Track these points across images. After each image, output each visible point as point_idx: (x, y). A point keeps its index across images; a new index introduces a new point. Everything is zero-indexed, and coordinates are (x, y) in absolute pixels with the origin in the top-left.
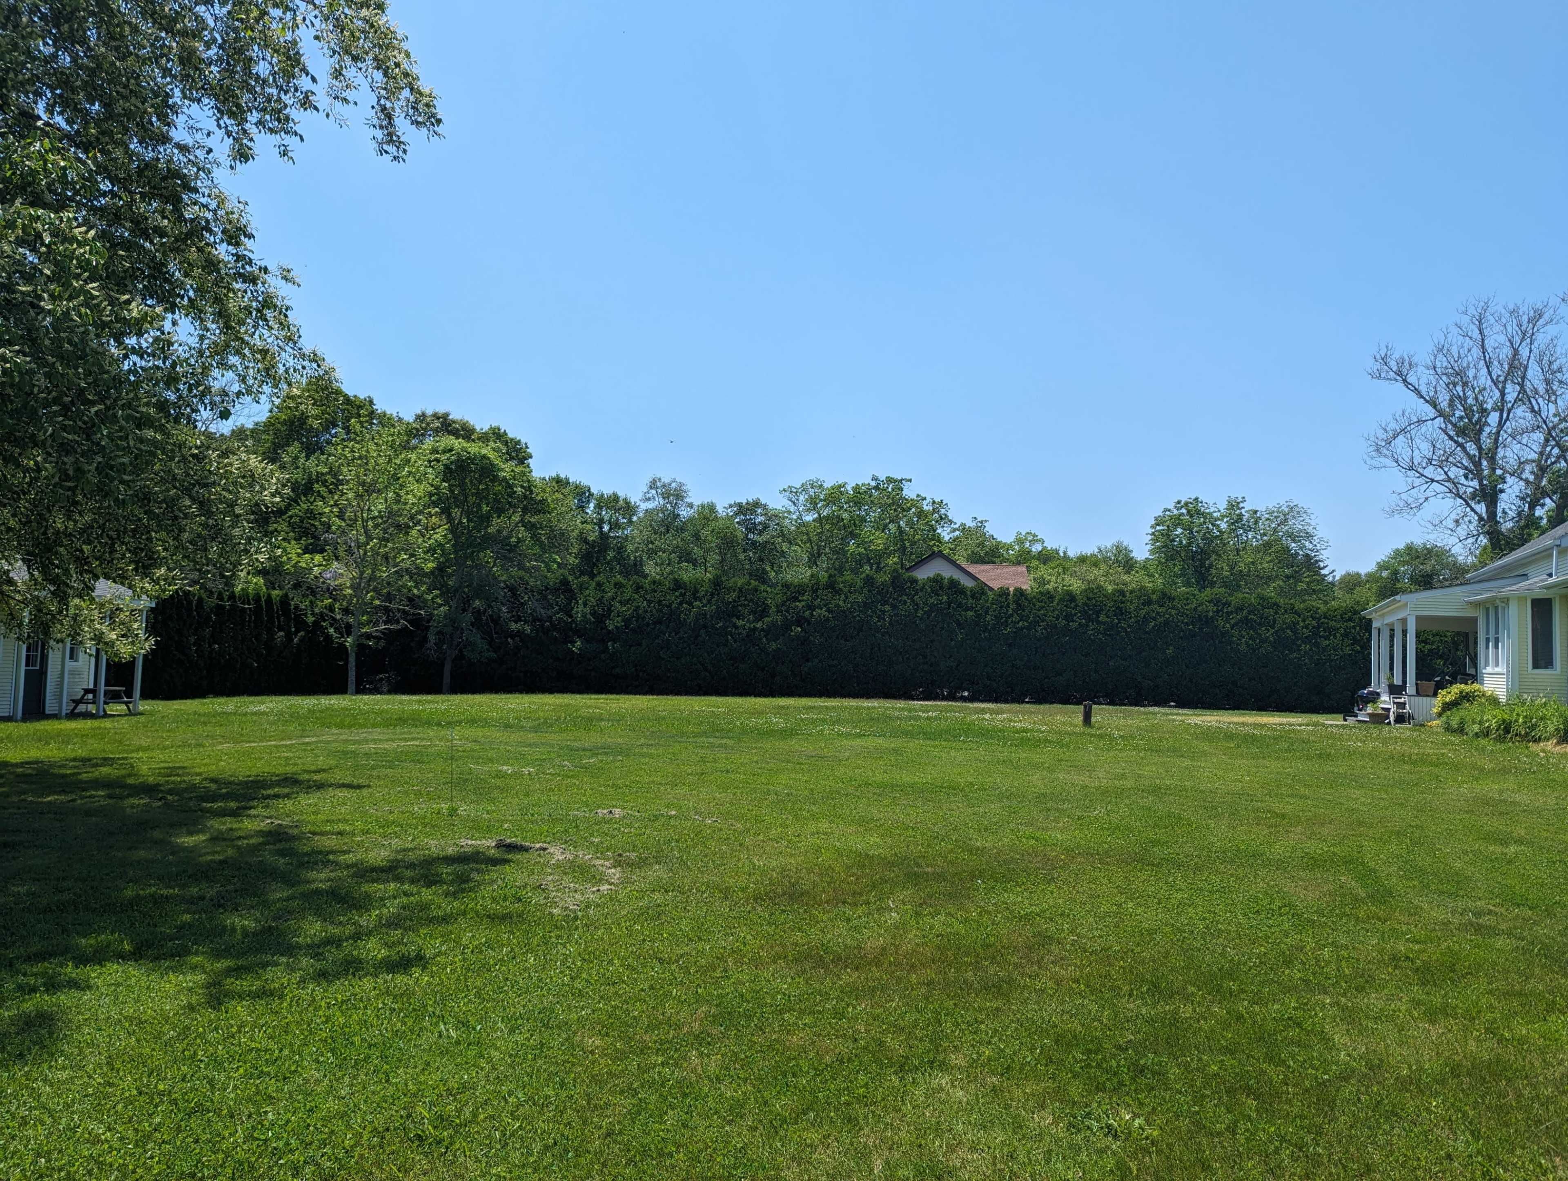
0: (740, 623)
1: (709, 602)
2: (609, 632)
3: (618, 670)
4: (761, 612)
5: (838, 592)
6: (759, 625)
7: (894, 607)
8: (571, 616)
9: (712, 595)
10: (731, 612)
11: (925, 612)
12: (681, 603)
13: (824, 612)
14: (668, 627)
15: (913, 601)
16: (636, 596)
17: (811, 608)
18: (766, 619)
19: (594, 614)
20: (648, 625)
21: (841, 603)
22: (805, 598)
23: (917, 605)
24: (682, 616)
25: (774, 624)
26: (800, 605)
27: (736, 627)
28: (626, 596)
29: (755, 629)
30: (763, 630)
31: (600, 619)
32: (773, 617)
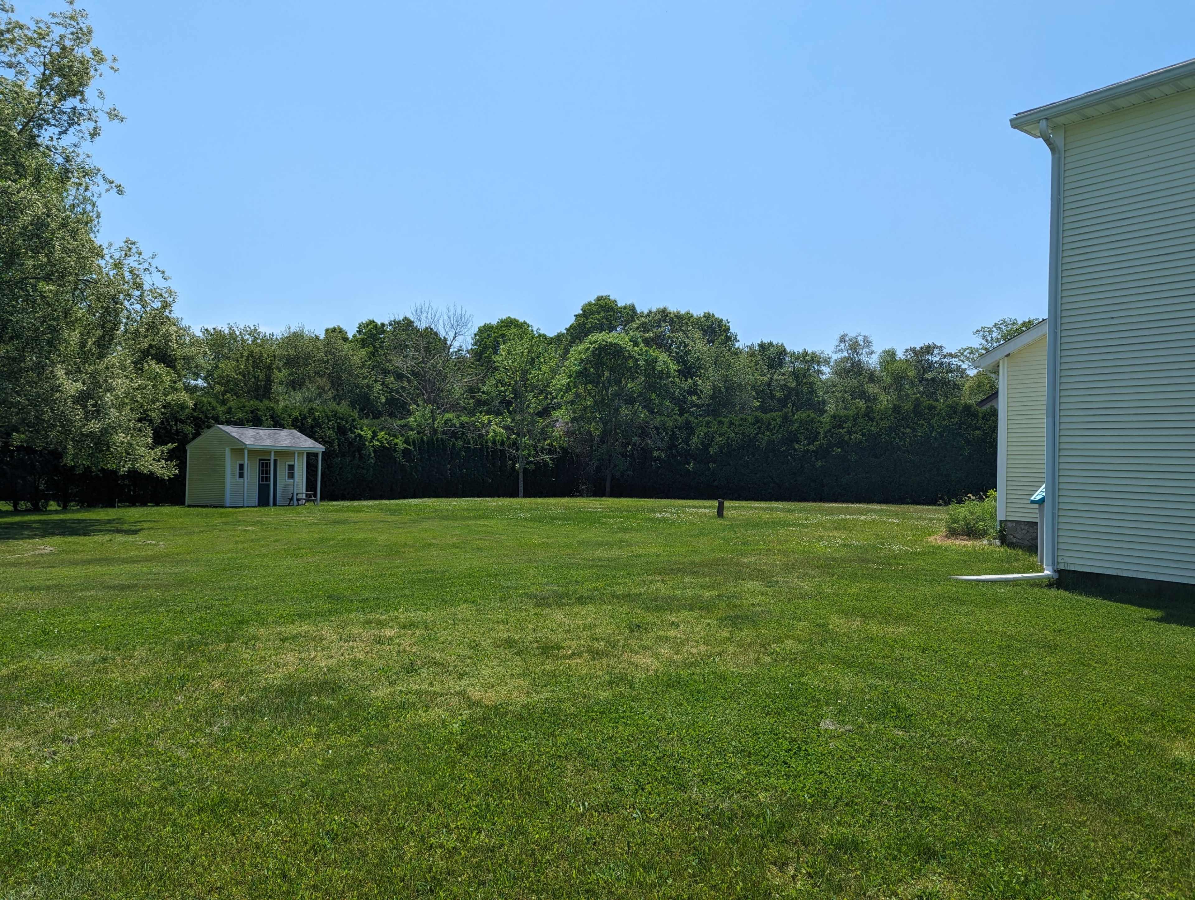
0: (797, 446)
1: (777, 432)
2: (711, 456)
3: (716, 483)
4: (813, 438)
5: (872, 420)
6: (811, 448)
7: (914, 430)
8: (689, 446)
9: (780, 427)
10: (793, 438)
11: (939, 433)
12: (757, 434)
13: (859, 436)
14: (748, 451)
15: (930, 424)
16: (729, 430)
17: (850, 433)
18: (816, 443)
19: (702, 443)
20: (735, 450)
21: (872, 429)
22: (846, 426)
23: (933, 427)
24: (757, 443)
25: (821, 446)
26: (843, 431)
27: (795, 450)
28: (723, 431)
29: (808, 450)
30: (813, 451)
31: (706, 447)
32: (821, 441)
